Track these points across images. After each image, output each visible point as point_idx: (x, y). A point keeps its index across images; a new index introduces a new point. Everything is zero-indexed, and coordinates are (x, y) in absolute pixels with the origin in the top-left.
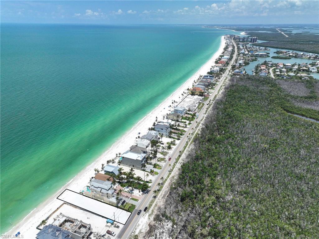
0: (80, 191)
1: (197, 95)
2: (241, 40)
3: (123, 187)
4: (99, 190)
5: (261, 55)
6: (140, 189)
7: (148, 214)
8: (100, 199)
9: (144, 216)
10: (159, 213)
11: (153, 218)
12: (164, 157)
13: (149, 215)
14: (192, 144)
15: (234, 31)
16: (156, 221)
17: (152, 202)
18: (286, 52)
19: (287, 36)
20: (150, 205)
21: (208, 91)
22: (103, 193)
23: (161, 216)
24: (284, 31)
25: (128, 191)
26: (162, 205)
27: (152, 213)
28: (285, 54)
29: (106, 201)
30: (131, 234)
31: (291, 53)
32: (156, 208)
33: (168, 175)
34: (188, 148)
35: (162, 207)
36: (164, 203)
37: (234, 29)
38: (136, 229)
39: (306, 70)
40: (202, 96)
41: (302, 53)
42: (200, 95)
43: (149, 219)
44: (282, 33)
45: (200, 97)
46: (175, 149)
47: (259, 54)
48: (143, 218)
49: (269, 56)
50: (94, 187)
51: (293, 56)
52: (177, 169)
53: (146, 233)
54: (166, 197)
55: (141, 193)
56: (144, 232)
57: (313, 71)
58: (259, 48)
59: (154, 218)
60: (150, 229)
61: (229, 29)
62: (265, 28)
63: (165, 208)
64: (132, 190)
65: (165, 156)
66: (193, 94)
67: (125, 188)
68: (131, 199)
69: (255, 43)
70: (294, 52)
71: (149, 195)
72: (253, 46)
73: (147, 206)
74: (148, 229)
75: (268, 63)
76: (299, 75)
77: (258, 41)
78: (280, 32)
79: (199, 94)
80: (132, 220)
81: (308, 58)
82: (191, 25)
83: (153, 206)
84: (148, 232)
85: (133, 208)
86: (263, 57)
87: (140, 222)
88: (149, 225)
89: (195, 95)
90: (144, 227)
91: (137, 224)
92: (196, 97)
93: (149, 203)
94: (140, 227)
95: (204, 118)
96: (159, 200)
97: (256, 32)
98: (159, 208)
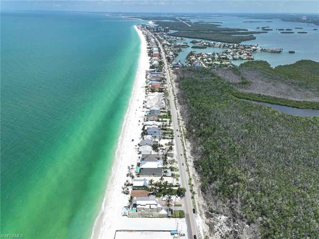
0: (122, 214)
1: (156, 91)
2: (155, 30)
3: (160, 197)
4: (148, 207)
5: (183, 45)
6: (176, 194)
7: (198, 215)
8: (147, 215)
9: (197, 217)
10: (206, 211)
11: (204, 216)
12: (172, 159)
13: (200, 215)
14: (187, 141)
15: (141, 20)
16: (209, 218)
17: (194, 203)
18: (200, 41)
19: (190, 26)
20: (195, 206)
21: (163, 86)
22: (153, 209)
23: (210, 213)
24: (184, 20)
25: (167, 199)
26: (203, 203)
27: (201, 212)
28: (199, 43)
29: (155, 216)
30: (199, 237)
31: (204, 42)
32: (201, 207)
33: (188, 175)
34: (186, 146)
35: (205, 204)
36: (204, 201)
37: (139, 18)
38: (199, 231)
39: (225, 58)
40: (161, 92)
41: (213, 43)
42: (159, 92)
43: (202, 218)
44: (184, 22)
45: (160, 93)
46: (176, 148)
47: (180, 45)
48: (197, 219)
49: (189, 46)
50: (141, 205)
51: (207, 45)
52: (191, 167)
53: (209, 231)
54: (201, 195)
55: (179, 197)
56: (207, 231)
57: (230, 58)
58: (176, 38)
59: (206, 217)
60: (209, 227)
61: (134, 17)
62: (166, 17)
63: (208, 204)
64: (170, 198)
65: (172, 157)
66: (153, 91)
67: (161, 197)
68: (174, 206)
69: (168, 32)
70: (207, 41)
71: (187, 197)
72: (170, 37)
73: (193, 208)
74: (208, 227)
75: (194, 53)
76: (223, 63)
77: (170, 30)
78: (181, 21)
79: (158, 90)
80: (190, 224)
81: (219, 47)
82: (94, 13)
83: (198, 207)
84: (210, 230)
85: (182, 213)
86: (185, 47)
87: (198, 224)
88: (206, 223)
89: (154, 92)
90: (204, 227)
91: (197, 227)
92: (156, 93)
93: (192, 205)
94: (201, 228)
95: (179, 114)
96: (198, 200)
97: (162, 21)
98: (203, 206)
